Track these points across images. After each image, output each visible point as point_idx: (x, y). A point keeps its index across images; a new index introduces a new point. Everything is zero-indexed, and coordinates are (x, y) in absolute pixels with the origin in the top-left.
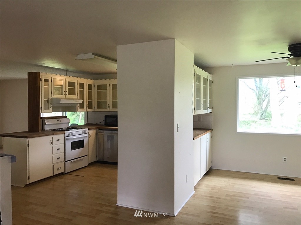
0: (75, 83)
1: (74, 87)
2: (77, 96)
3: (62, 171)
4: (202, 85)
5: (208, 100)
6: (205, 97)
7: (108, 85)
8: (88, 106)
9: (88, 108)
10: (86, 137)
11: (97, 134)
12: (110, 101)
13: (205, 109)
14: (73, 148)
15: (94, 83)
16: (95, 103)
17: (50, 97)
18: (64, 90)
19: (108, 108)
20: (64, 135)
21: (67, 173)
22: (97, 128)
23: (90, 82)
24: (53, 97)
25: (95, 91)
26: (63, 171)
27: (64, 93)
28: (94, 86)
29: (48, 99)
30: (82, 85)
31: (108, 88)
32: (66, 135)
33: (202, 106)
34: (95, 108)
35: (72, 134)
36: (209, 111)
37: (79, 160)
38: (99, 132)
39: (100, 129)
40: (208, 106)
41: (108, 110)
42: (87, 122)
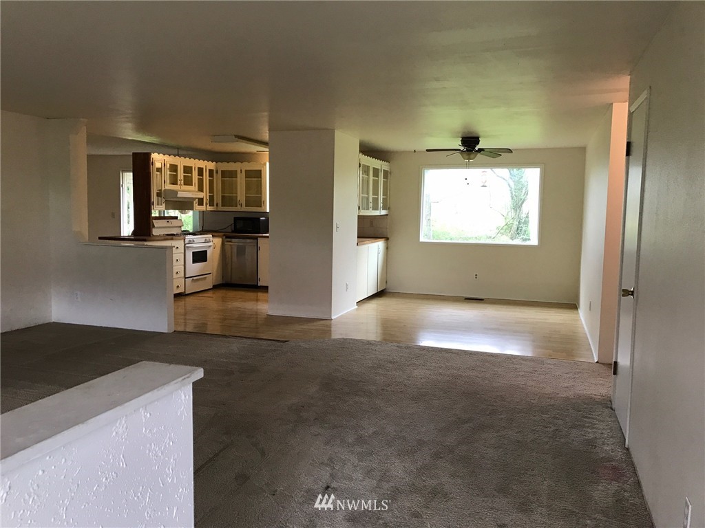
0: (192, 167)
1: (191, 173)
2: (195, 187)
3: (181, 290)
4: (371, 178)
5: (381, 197)
6: (376, 192)
7: (239, 172)
8: (208, 202)
9: (208, 206)
10: (210, 246)
11: (223, 244)
12: (241, 195)
13: (375, 208)
14: (195, 261)
15: (216, 168)
16: (218, 199)
17: (163, 189)
18: (179, 178)
19: (239, 206)
20: (184, 241)
21: (188, 295)
22: (224, 235)
23: (210, 165)
24: (166, 188)
25: (218, 179)
26: (183, 291)
27: (179, 182)
28: (217, 172)
29: (160, 190)
30: (200, 171)
31: (238, 176)
32: (187, 241)
33: (371, 205)
34: (217, 205)
35: (194, 241)
36: (383, 212)
37: (202, 278)
38: (227, 241)
39: (227, 237)
40: (381, 205)
41: (238, 208)
42: (203, 227)
